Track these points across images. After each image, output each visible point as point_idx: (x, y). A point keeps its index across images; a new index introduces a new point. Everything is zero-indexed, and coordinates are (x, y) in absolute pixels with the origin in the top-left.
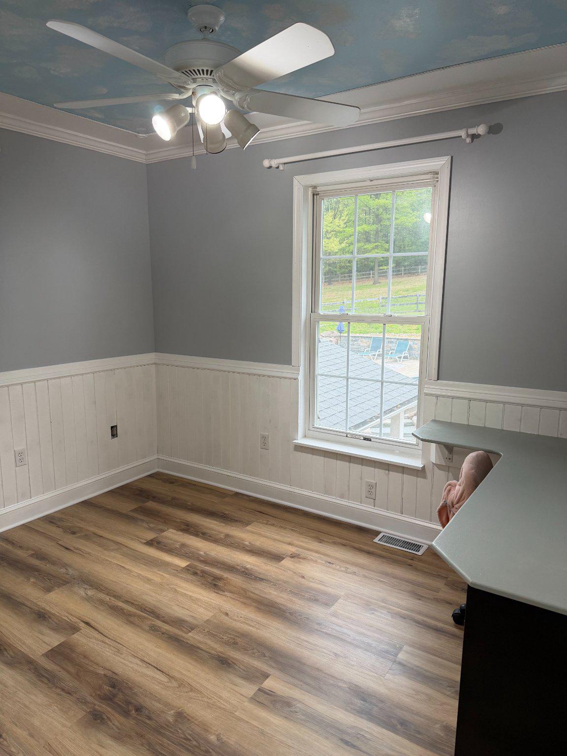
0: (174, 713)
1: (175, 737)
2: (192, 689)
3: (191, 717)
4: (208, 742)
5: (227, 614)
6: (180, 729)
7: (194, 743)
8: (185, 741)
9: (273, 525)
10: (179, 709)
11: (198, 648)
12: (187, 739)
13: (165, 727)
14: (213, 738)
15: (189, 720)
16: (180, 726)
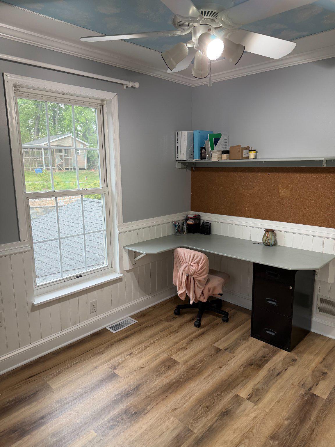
0: (271, 441)
1: (290, 440)
2: (251, 431)
3: (273, 432)
4: (289, 425)
5: (175, 409)
6: (283, 437)
7: (292, 431)
8: (292, 435)
9: (59, 373)
10: (268, 438)
11: (211, 427)
12: (290, 434)
13: (283, 445)
14: (286, 422)
15: (276, 433)
16: (281, 437)
